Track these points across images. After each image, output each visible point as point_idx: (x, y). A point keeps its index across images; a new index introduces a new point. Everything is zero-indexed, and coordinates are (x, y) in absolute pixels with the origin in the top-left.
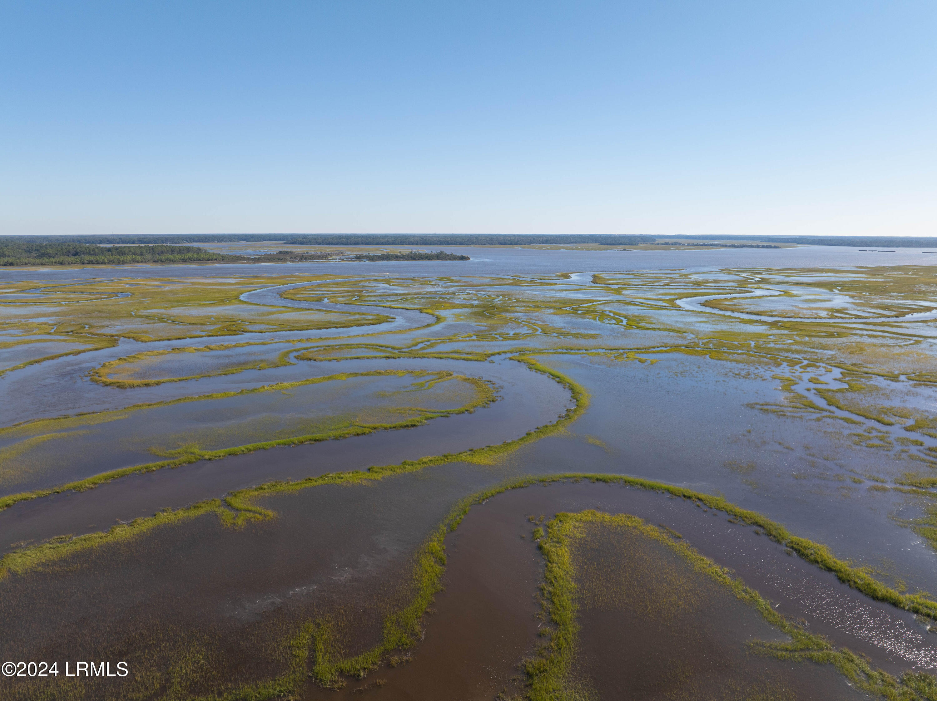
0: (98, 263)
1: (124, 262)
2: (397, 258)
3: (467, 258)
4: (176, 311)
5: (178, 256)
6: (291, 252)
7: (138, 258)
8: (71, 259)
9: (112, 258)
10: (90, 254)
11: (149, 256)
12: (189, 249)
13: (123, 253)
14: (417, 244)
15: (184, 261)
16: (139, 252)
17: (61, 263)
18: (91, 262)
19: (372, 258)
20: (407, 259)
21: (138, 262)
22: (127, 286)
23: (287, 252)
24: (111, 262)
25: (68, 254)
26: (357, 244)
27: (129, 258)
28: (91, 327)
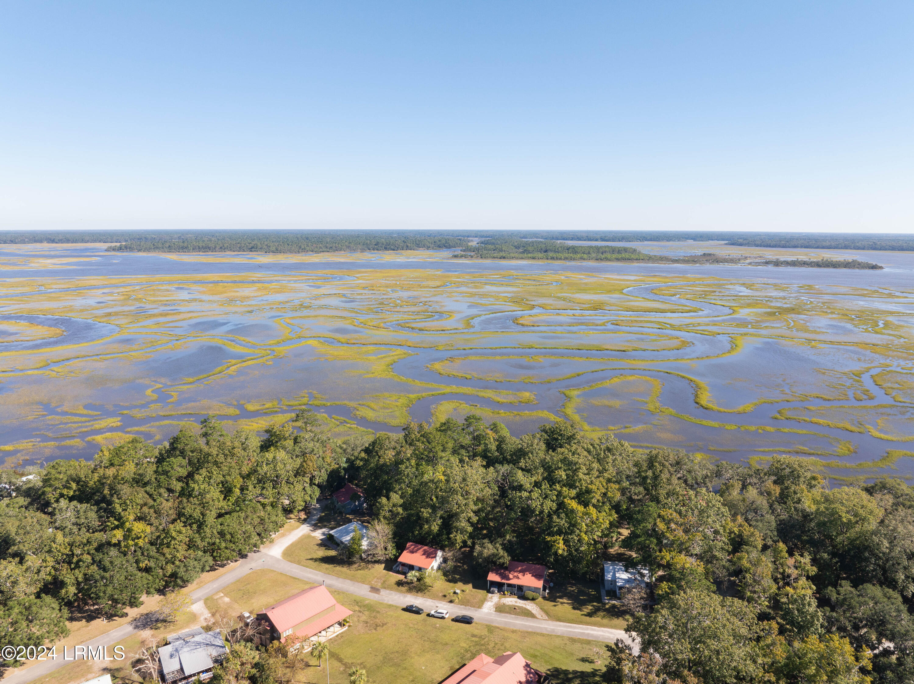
0: (557, 259)
1: (574, 259)
2: (804, 264)
3: (881, 268)
4: (578, 296)
5: (614, 256)
6: (714, 255)
7: (585, 256)
8: (540, 255)
9: (567, 255)
10: (555, 252)
11: (594, 255)
12: (626, 250)
13: (576, 252)
14: (863, 249)
15: (618, 259)
16: (587, 252)
17: (534, 258)
18: (553, 258)
19: (777, 263)
20: (812, 266)
21: (584, 259)
22: (563, 278)
23: (710, 255)
24: (566, 259)
25: (540, 251)
26: (795, 247)
27: (579, 256)
28: (527, 300)
